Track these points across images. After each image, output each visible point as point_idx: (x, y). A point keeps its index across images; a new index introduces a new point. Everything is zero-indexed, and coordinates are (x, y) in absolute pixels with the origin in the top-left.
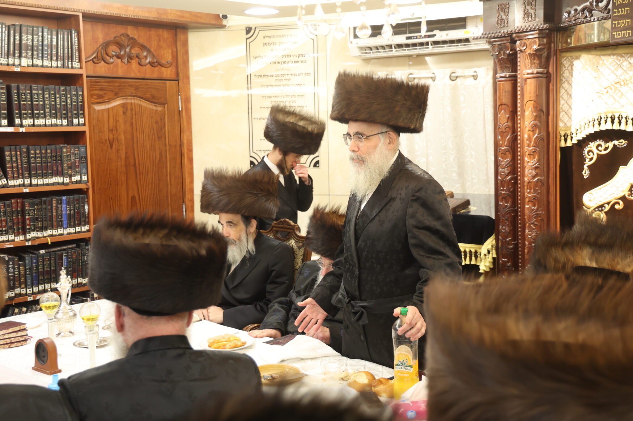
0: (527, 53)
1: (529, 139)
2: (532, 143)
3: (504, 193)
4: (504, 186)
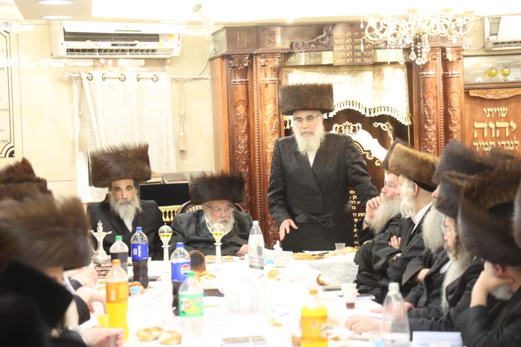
0: (270, 67)
1: (271, 124)
2: (274, 126)
3: (244, 163)
4: (243, 158)
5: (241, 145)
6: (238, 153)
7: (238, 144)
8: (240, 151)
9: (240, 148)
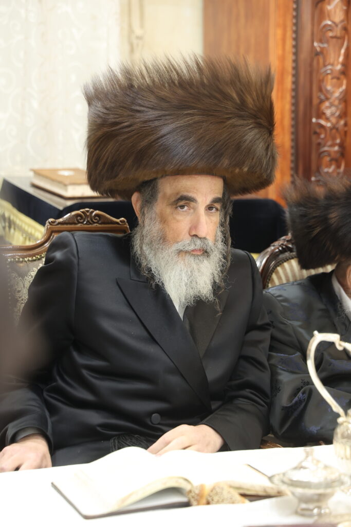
3: (336, 152)
4: (334, 139)
5: (332, 105)
6: (322, 126)
7: (321, 102)
8: (327, 119)
9: (328, 112)
